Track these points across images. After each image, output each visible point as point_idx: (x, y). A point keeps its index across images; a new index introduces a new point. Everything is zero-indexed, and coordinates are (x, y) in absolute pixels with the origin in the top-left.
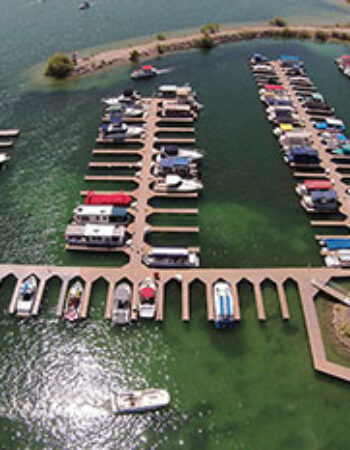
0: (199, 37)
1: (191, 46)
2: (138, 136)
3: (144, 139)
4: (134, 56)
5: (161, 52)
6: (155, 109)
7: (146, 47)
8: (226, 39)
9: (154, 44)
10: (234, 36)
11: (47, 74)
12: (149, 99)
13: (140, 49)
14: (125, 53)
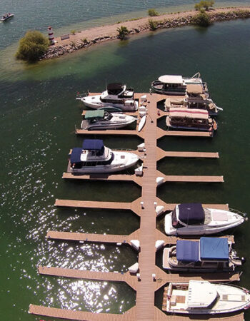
0: (194, 14)
1: (187, 24)
2: (130, 170)
3: (141, 175)
4: (123, 34)
5: (153, 29)
6: (155, 113)
7: (137, 23)
8: (222, 18)
9: (145, 21)
10: (229, 14)
11: (18, 58)
12: (145, 96)
13: (130, 26)
14: (111, 30)
